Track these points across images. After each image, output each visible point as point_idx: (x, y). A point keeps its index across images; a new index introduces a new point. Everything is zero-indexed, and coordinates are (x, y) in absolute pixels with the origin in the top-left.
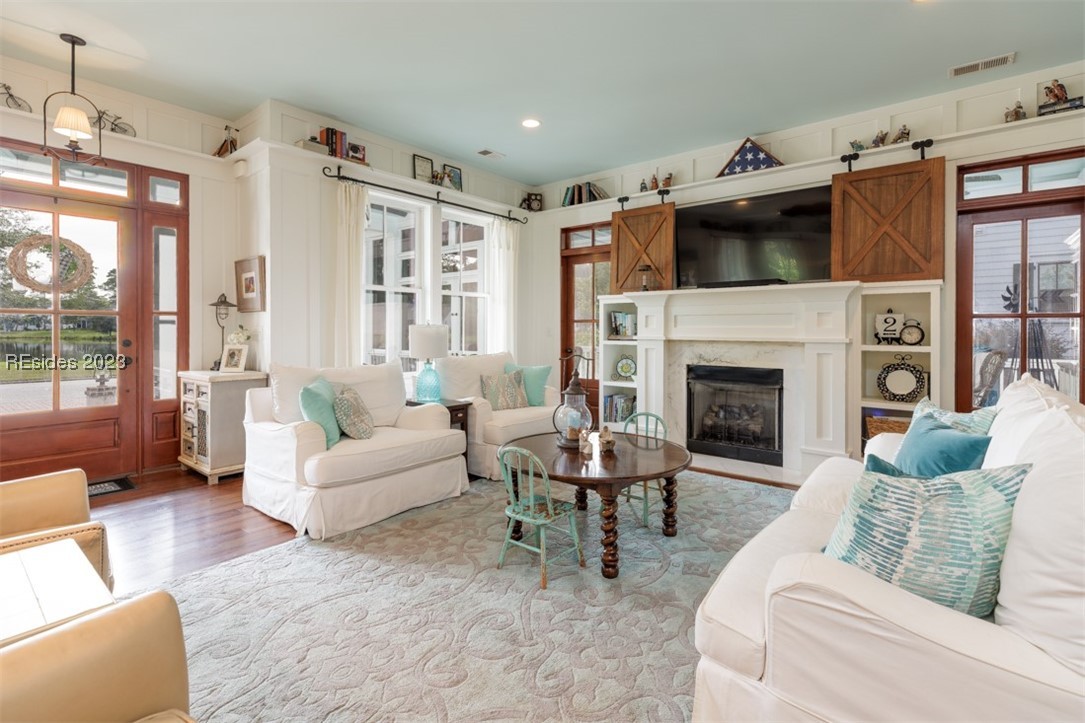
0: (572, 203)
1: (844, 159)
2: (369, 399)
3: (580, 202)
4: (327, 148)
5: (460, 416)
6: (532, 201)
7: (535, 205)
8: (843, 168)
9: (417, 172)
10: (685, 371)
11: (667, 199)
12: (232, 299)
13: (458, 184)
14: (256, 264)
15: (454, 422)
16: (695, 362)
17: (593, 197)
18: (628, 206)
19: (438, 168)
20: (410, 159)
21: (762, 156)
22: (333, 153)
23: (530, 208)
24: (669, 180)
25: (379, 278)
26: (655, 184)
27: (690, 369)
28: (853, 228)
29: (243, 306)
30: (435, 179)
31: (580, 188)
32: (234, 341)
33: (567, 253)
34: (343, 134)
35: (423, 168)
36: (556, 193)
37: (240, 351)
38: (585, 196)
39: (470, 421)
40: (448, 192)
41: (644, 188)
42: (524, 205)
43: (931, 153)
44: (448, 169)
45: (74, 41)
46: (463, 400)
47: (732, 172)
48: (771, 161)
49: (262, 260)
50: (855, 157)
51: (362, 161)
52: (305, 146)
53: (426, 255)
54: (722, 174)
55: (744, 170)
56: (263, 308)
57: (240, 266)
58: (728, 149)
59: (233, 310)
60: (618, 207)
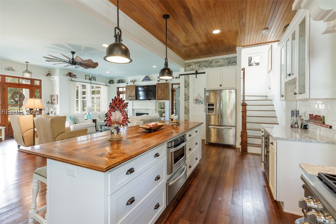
0: (118, 83)
1: (158, 81)
2: (79, 118)
3: (120, 83)
4: (69, 76)
5: (94, 121)
6: (111, 82)
7: (112, 82)
8: (157, 82)
9: (87, 78)
10: (135, 114)
11: (134, 84)
12: (50, 102)
13: (95, 79)
14: (56, 96)
15: (93, 122)
16: (137, 112)
17: (122, 82)
18: (128, 85)
19: (91, 77)
20: (85, 76)
21: (148, 79)
22: (71, 77)
23: (111, 83)
24: (135, 81)
25: (77, 98)
26: (133, 81)
27: (136, 114)
28: (159, 92)
29: (52, 103)
30: (90, 79)
31: (120, 80)
32: (51, 110)
33: (118, 92)
34: (72, 73)
35: (88, 77)
36: (116, 81)
37: (53, 111)
38: (121, 82)
39: (96, 122)
40: (93, 82)
41: (131, 82)
42: (109, 82)
43: (167, 82)
44: (93, 77)
45: (27, 62)
46: (95, 119)
47: (144, 81)
48: (150, 80)
49: (57, 96)
50: (159, 81)
51: (76, 77)
52: (65, 76)
53: (89, 95)
54: (142, 81)
55: (146, 81)
56: (58, 104)
57: (52, 96)
58: (143, 77)
59: (50, 104)
60: (126, 85)
